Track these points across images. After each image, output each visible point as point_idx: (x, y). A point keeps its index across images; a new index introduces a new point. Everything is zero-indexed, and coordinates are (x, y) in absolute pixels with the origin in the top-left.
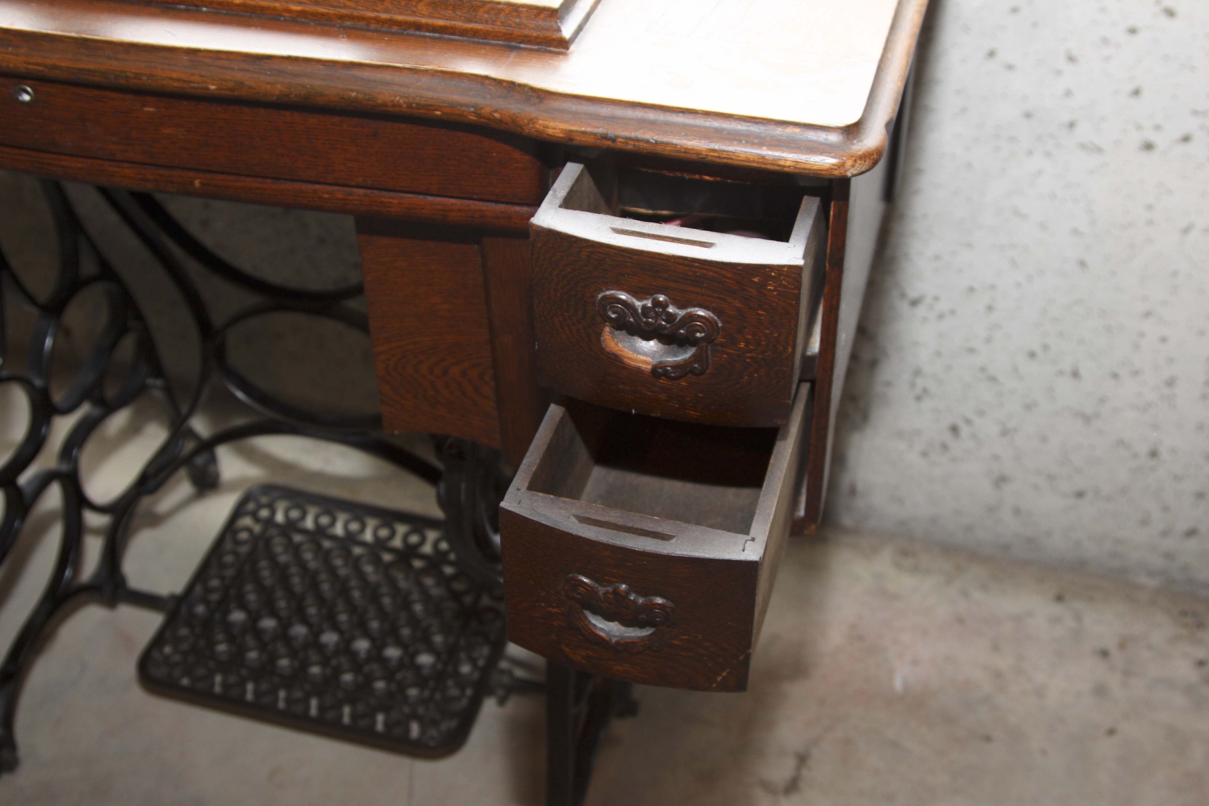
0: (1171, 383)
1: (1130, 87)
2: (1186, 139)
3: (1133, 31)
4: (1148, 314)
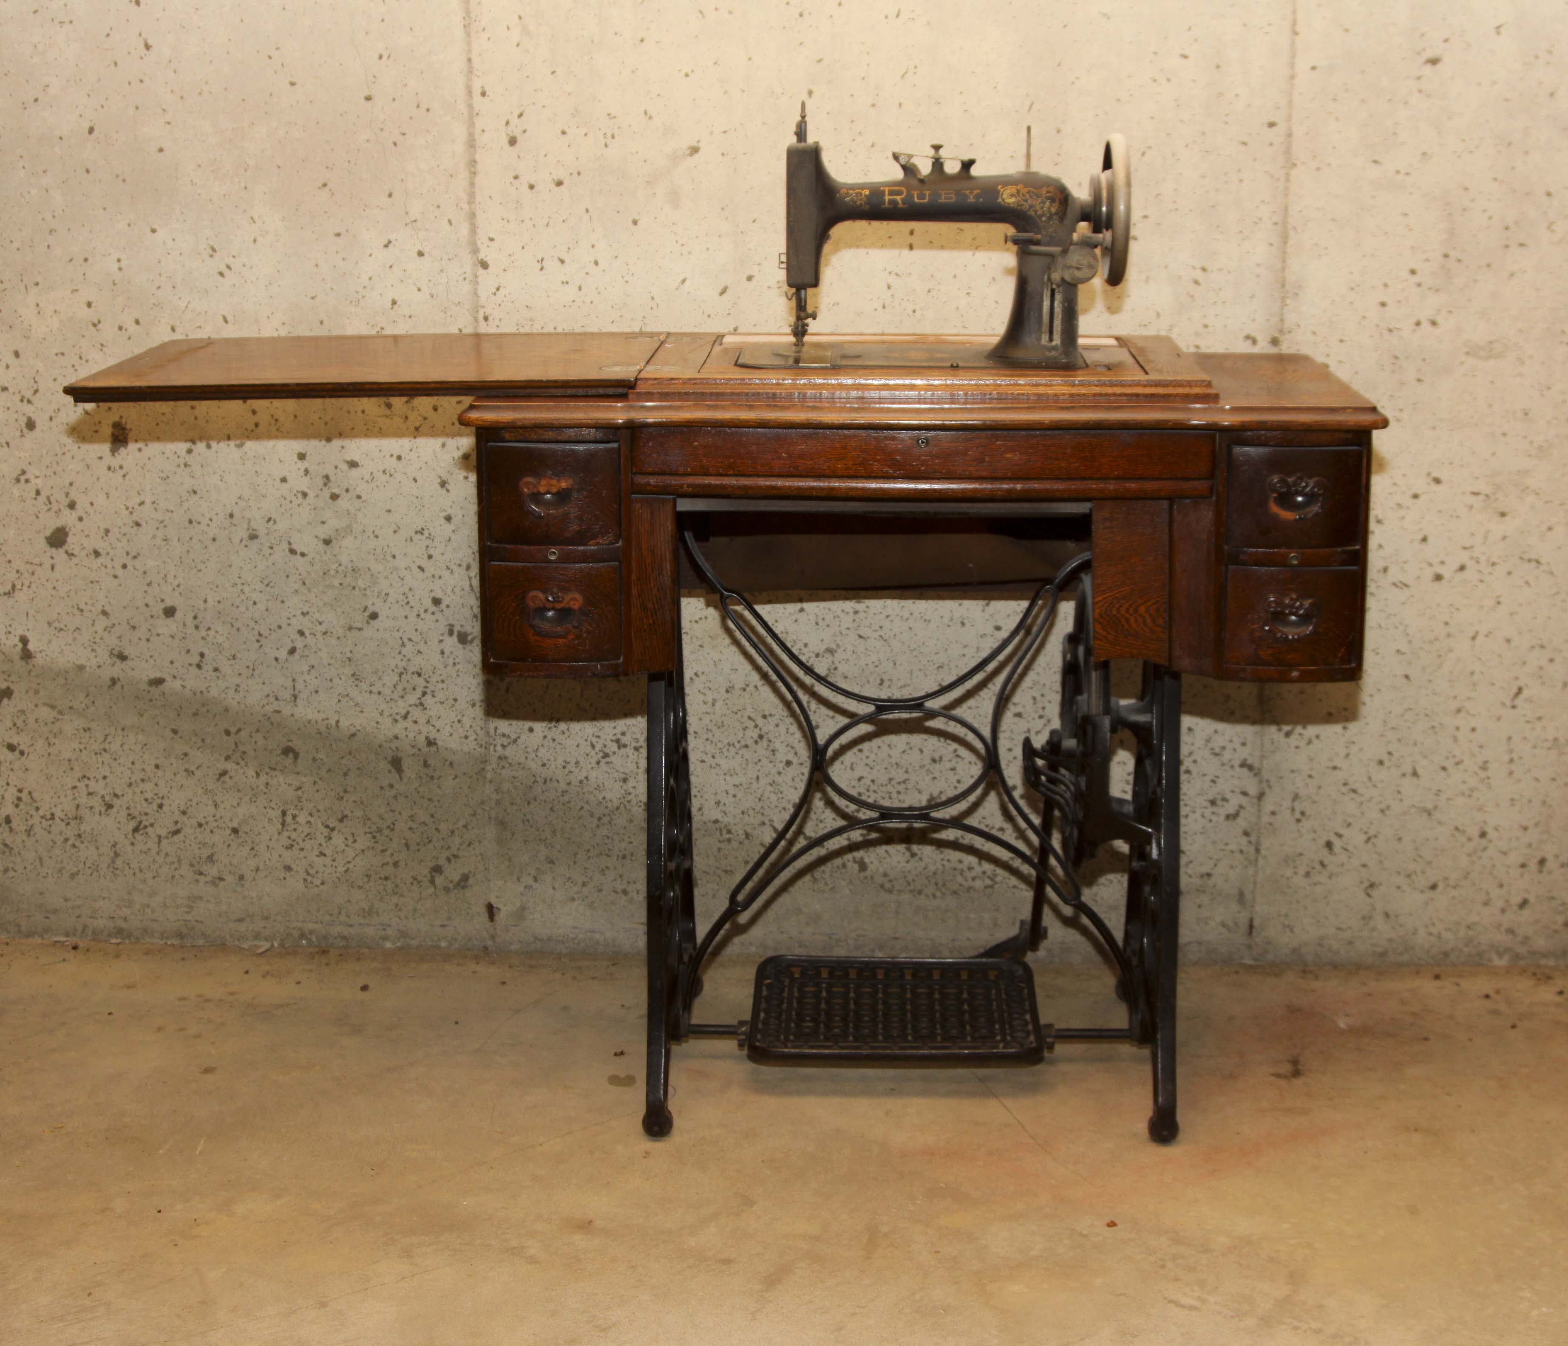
0: (1484, 767)
1: (1420, 537)
2: (1462, 568)
3: (1416, 496)
4: (1459, 711)
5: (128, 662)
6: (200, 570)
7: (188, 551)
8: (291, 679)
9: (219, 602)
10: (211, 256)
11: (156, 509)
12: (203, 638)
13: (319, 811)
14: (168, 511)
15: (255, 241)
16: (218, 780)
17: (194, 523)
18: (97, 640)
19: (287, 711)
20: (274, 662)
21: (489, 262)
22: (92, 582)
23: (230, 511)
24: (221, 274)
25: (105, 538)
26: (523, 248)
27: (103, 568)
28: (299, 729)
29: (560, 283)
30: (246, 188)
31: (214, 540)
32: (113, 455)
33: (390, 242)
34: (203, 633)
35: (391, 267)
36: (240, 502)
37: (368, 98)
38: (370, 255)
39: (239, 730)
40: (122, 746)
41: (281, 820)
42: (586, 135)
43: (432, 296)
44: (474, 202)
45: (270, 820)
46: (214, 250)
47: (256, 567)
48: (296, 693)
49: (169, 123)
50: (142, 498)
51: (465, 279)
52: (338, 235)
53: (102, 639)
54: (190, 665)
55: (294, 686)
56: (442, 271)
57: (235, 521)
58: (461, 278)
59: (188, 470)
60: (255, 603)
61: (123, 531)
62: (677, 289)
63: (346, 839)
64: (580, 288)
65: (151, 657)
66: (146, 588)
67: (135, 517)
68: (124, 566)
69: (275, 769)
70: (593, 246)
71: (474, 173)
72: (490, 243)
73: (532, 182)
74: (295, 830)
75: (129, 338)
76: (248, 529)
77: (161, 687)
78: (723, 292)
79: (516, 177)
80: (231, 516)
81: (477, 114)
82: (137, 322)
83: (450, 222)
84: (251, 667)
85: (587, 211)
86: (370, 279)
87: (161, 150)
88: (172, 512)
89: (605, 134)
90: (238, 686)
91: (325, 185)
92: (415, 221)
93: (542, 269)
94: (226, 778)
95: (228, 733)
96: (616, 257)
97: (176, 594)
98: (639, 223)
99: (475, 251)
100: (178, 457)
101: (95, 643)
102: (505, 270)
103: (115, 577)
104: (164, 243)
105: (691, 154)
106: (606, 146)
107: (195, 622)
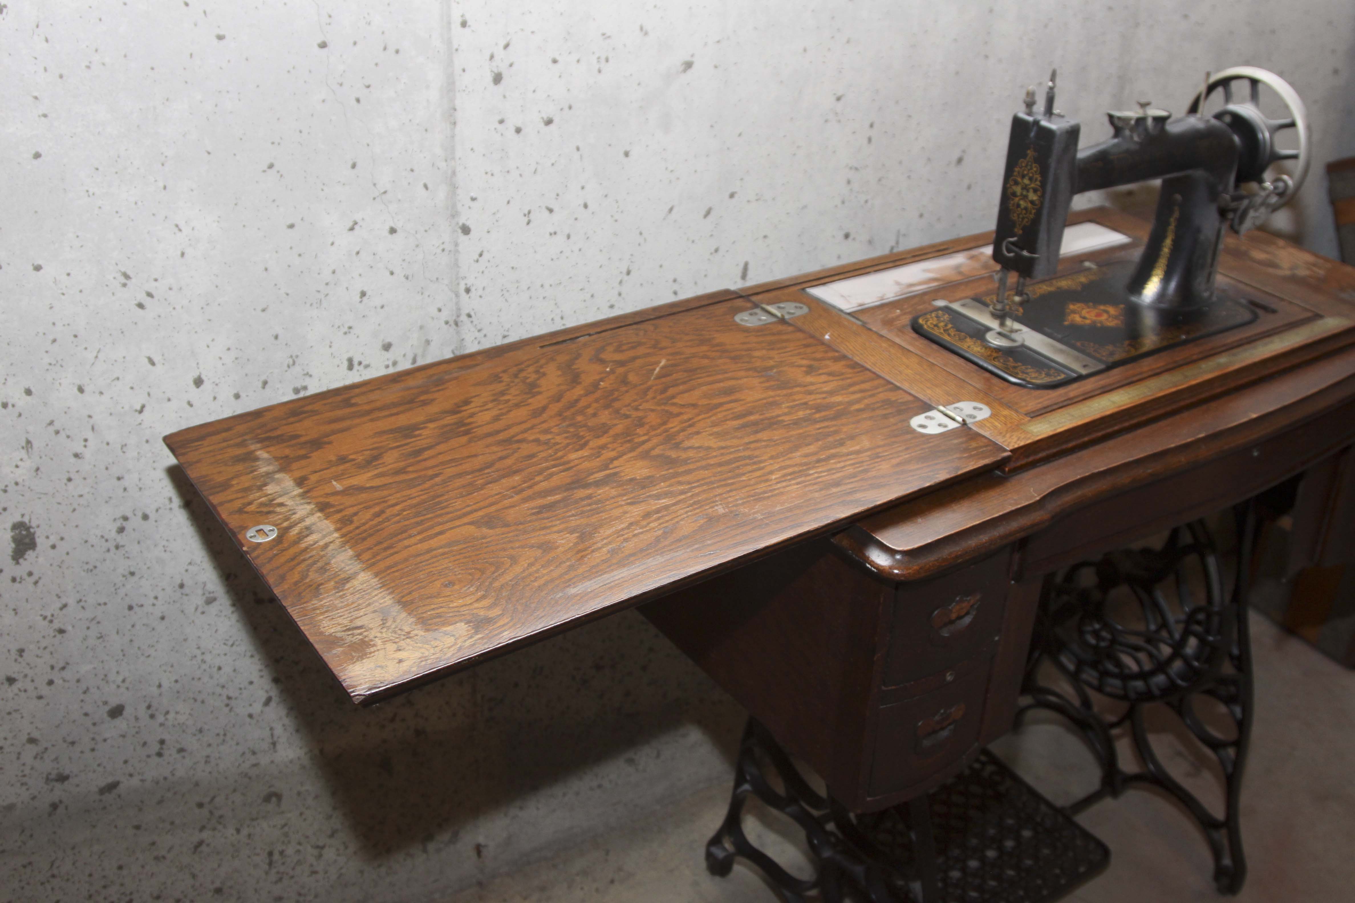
5: (71, 780)
6: (149, 656)
7: (131, 641)
8: (268, 729)
9: (176, 681)
10: (124, 285)
11: (83, 608)
12: (161, 725)
13: (307, 837)
14: (100, 604)
15: (183, 254)
16: (194, 852)
17: (136, 609)
18: (27, 771)
19: (264, 760)
20: (248, 720)
21: (470, 226)
22: (9, 713)
23: (179, 582)
24: (141, 306)
25: (20, 659)
26: (508, 202)
27: (23, 694)
28: (280, 772)
29: (548, 236)
30: (165, 188)
31: (163, 618)
32: (18, 563)
33: (356, 223)
34: (161, 719)
35: (358, 253)
36: (190, 568)
37: (323, 45)
38: (332, 244)
39: (213, 799)
40: (74, 864)
41: (267, 861)
42: (578, 61)
43: (407, 278)
44: (453, 158)
45: (256, 866)
46: (127, 276)
47: (216, 631)
48: (275, 739)
49: (45, 116)
50: (64, 600)
51: (443, 250)
52: (291, 226)
53: (32, 768)
54: (149, 756)
55: (272, 735)
56: (417, 246)
57: (186, 590)
58: (439, 251)
59: (122, 551)
60: (220, 668)
61: (43, 644)
62: (664, 219)
63: (338, 850)
64: (569, 237)
65: (99, 765)
66: (82, 697)
67: (56, 625)
68: (51, 683)
69: (257, 819)
70: (583, 188)
71: (455, 123)
72: (473, 204)
73: (519, 125)
74: (283, 864)
75: (20, 415)
76: (204, 594)
77: (115, 792)
78: (708, 213)
79: (501, 122)
80: (182, 586)
81: (457, 50)
82: (28, 392)
83: (426, 187)
84: (222, 733)
85: (578, 149)
86: (334, 272)
87: (37, 156)
88: (105, 604)
89: (599, 58)
90: (208, 757)
91: (271, 166)
92: (385, 192)
93: (528, 223)
94: (204, 848)
95: (200, 805)
96: (606, 196)
97: (122, 690)
98: (630, 154)
99: (454, 215)
100: (107, 541)
101: (24, 776)
102: (489, 232)
103: (40, 698)
104: (55, 282)
105: (685, 71)
106: (600, 71)
107: (150, 712)
